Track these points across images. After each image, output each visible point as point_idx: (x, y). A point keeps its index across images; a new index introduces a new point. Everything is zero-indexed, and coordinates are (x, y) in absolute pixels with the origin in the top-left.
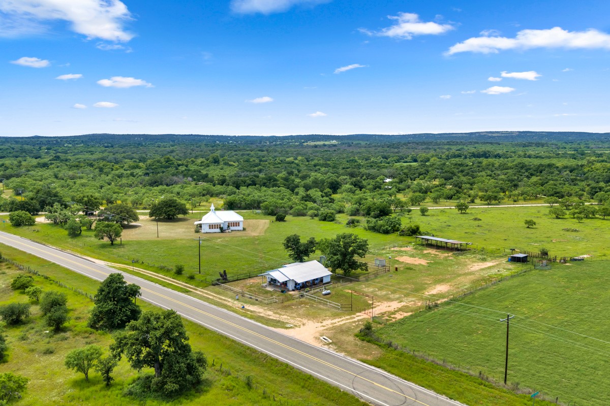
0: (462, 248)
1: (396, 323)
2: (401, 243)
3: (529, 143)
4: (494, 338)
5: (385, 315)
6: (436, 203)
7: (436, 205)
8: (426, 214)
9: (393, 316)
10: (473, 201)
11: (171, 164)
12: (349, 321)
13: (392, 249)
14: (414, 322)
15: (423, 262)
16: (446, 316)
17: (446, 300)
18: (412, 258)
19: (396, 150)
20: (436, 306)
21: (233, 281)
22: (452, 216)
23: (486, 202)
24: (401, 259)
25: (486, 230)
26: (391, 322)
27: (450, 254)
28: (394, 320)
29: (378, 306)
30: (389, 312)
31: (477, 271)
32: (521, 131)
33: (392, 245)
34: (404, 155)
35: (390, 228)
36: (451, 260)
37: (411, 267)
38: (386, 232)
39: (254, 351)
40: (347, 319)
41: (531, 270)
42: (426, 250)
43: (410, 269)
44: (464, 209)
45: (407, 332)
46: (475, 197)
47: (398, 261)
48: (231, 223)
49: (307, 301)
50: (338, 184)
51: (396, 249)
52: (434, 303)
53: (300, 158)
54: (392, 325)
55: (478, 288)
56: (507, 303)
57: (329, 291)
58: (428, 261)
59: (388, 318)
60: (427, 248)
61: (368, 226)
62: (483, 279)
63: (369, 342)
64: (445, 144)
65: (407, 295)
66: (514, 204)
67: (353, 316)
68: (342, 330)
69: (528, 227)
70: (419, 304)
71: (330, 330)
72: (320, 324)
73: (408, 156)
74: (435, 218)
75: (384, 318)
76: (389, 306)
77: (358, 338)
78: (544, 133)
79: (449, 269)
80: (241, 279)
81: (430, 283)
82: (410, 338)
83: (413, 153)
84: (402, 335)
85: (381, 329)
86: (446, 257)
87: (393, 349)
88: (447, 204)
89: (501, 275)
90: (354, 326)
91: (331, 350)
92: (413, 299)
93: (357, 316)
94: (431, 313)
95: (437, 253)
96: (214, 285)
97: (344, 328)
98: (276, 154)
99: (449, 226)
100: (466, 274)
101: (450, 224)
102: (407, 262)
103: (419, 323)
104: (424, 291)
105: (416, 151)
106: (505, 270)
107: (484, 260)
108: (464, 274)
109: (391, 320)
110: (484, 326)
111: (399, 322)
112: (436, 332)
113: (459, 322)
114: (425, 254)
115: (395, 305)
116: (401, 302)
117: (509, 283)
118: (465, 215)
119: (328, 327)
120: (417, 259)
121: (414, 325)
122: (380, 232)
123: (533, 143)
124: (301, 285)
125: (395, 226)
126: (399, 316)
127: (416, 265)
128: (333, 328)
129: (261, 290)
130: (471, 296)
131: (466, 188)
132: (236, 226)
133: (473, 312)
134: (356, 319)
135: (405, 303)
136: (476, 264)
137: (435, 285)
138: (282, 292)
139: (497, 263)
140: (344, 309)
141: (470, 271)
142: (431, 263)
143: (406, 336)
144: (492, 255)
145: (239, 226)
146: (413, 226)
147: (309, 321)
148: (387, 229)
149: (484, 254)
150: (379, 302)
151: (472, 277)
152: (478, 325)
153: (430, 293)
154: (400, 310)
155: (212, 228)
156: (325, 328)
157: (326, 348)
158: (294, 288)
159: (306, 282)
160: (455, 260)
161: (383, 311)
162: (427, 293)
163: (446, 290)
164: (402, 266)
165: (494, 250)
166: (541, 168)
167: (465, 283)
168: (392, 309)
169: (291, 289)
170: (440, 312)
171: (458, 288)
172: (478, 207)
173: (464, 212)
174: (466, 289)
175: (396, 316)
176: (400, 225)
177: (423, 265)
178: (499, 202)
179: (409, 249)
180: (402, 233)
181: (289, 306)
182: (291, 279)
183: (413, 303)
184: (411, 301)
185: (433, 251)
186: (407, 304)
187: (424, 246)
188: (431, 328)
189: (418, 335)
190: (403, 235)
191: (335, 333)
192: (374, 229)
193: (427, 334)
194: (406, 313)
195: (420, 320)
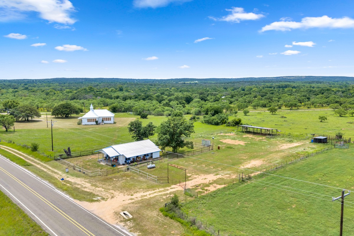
0: (273, 133)
1: (207, 196)
2: (226, 131)
3: (312, 81)
4: (310, 214)
5: (199, 187)
6: (255, 109)
7: (255, 110)
8: (247, 114)
9: (206, 188)
10: (280, 108)
11: (92, 91)
12: (160, 194)
13: (219, 134)
14: (226, 194)
15: (242, 143)
16: (258, 189)
17: (259, 172)
18: (233, 140)
19: (232, 85)
20: (250, 178)
21: (75, 157)
22: (266, 116)
23: (289, 108)
24: (224, 141)
25: (291, 123)
26: (202, 194)
27: (263, 138)
30: (203, 184)
31: (286, 149)
32: (307, 76)
33: (219, 132)
34: (237, 87)
35: (219, 121)
36: (265, 141)
37: (232, 146)
38: (217, 124)
40: (160, 192)
41: (332, 149)
42: (245, 135)
43: (231, 148)
44: (274, 111)
45: (217, 206)
46: (282, 105)
47: (222, 142)
48: (105, 118)
49: (131, 173)
50: (191, 98)
51: (221, 134)
52: (247, 176)
53: (173, 88)
54: (203, 198)
55: (288, 163)
56: (317, 176)
57: (154, 165)
58: (246, 143)
59: (201, 190)
60: (246, 134)
61: (205, 121)
62: (292, 156)
63: (172, 218)
64: (262, 82)
65: (224, 169)
66: (308, 110)
67: (167, 188)
68: (148, 204)
69: (321, 122)
70: (234, 177)
71: (136, 204)
72: (130, 197)
73: (239, 88)
74: (254, 117)
75: (197, 191)
76: (205, 179)
77: (161, 214)
78: (320, 77)
79: (263, 148)
80: (83, 156)
81: (247, 159)
82: (219, 213)
83: (242, 86)
84: (211, 209)
85: (191, 202)
86: (260, 139)
87: (195, 227)
88: (262, 109)
89: (307, 152)
90: (164, 199)
92: (229, 172)
93: (171, 189)
94: (244, 185)
95: (253, 137)
96: (56, 160)
97: (152, 202)
98: (159, 87)
99: (264, 121)
100: (277, 152)
101: (264, 120)
102: (229, 143)
103: (230, 196)
104: (240, 165)
105: (244, 85)
106: (310, 149)
107: (291, 141)
108: (276, 152)
109: (204, 192)
110: (298, 200)
111: (211, 195)
112: (248, 206)
113: (272, 195)
114: (244, 137)
115: (211, 177)
116: (217, 175)
117: (316, 158)
118: (274, 115)
119: (136, 199)
120: (237, 141)
121: (225, 199)
122: (212, 124)
123: (315, 82)
124: (132, 159)
125: (223, 120)
126: (212, 189)
127: (236, 145)
128: (142, 201)
129: (96, 165)
130: (282, 170)
131: (275, 101)
132: (108, 120)
133: (286, 185)
134: (168, 192)
135: (221, 176)
136: (285, 144)
137: (250, 160)
138: (113, 166)
139: (302, 144)
140: (162, 182)
141: (280, 149)
142: (248, 143)
143: (215, 211)
144: (298, 138)
145: (110, 120)
146: (236, 120)
147: (121, 194)
148: (217, 121)
149: (291, 138)
150: (196, 175)
151: (282, 154)
152: (292, 199)
153: (245, 167)
154: (215, 182)
155: (90, 121)
156: (133, 201)
158: (124, 162)
159: (137, 157)
160: (268, 142)
161: (197, 183)
162: (242, 167)
163: (260, 164)
164: (224, 146)
165: (299, 135)
166: (322, 91)
167: (277, 159)
168: (207, 181)
169: (121, 163)
170: (253, 185)
171: (271, 163)
172: (284, 111)
173: (274, 113)
174: (278, 163)
176: (227, 119)
177: (241, 145)
178: (298, 108)
179: (232, 134)
180: (228, 124)
181: (111, 178)
182: (121, 154)
183: (228, 175)
184: (227, 174)
185: (250, 136)
186: (223, 177)
187: (244, 132)
188: (243, 201)
189: (227, 210)
190: (229, 126)
191: (139, 207)
192: (209, 122)
193: (238, 209)
194: (220, 185)
195: (232, 193)
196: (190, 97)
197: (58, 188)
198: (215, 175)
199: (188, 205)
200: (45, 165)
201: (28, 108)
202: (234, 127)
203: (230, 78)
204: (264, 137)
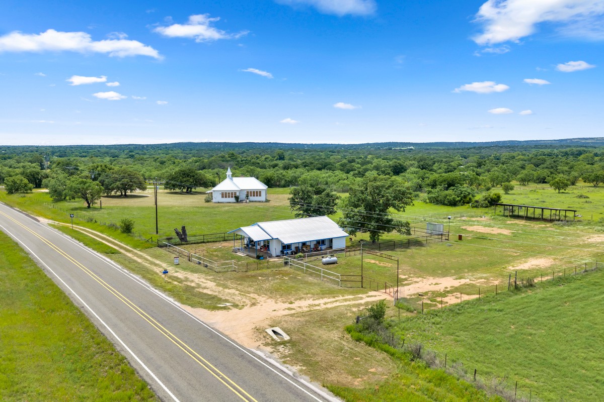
0: (568, 219)
1: (443, 311)
2: (472, 214)
5: (425, 297)
6: (524, 185)
7: (524, 187)
8: (510, 192)
9: (439, 299)
10: (573, 184)
12: (348, 303)
13: (459, 219)
14: (482, 310)
15: (506, 232)
16: (552, 304)
17: (549, 277)
18: (487, 228)
19: (477, 151)
20: (531, 285)
21: (194, 243)
22: (547, 195)
23: (592, 185)
24: (470, 229)
27: (548, 225)
28: (440, 306)
29: (416, 282)
30: (433, 292)
33: (459, 215)
35: (458, 199)
36: (552, 230)
37: (485, 236)
38: (453, 204)
40: (346, 300)
42: (510, 221)
44: (563, 188)
45: (465, 329)
46: (577, 178)
48: (251, 192)
49: (292, 270)
50: (403, 168)
51: (463, 219)
52: (525, 281)
57: (334, 259)
58: (513, 231)
60: (512, 219)
61: (429, 199)
63: (370, 344)
64: (532, 148)
65: (473, 270)
67: (360, 296)
68: (323, 319)
70: (496, 283)
71: (298, 317)
72: (287, 305)
73: (490, 156)
74: (523, 196)
75: (420, 302)
76: (437, 284)
77: (349, 336)
79: (550, 239)
80: (208, 242)
81: (519, 255)
82: (470, 341)
83: (496, 153)
84: (452, 334)
85: (408, 320)
86: (542, 227)
87: (422, 363)
88: (538, 186)
90: (354, 312)
92: (485, 275)
93: (368, 297)
94: (519, 297)
96: (161, 246)
97: (330, 315)
99: (544, 202)
100: (581, 246)
102: (478, 231)
103: (493, 314)
104: (507, 265)
108: (578, 246)
109: (436, 305)
111: (450, 310)
112: (534, 332)
116: (460, 278)
118: (564, 194)
119: (300, 310)
120: (494, 228)
121: (481, 317)
122: (444, 204)
124: (293, 248)
125: (465, 197)
126: (451, 300)
127: (494, 235)
128: (310, 313)
129: (229, 255)
130: (599, 274)
132: (257, 196)
134: (362, 302)
135: (468, 280)
137: (526, 258)
138: (258, 257)
140: (349, 284)
141: (586, 242)
142: (518, 233)
143: (463, 337)
145: (260, 195)
146: (492, 196)
147: (269, 300)
148: (454, 199)
150: (418, 277)
154: (457, 290)
155: (225, 197)
156: (293, 312)
158: (279, 253)
159: (304, 244)
160: (558, 231)
161: (420, 291)
162: (511, 268)
167: (583, 257)
168: (441, 288)
169: (274, 255)
170: (539, 297)
172: (581, 189)
173: (563, 191)
174: (587, 264)
175: (445, 300)
176: (473, 196)
177: (504, 235)
179: (483, 219)
180: (476, 204)
181: (253, 276)
182: (274, 237)
183: (483, 280)
184: (481, 278)
185: (522, 222)
186: (472, 282)
187: (507, 216)
188: (521, 323)
189: (489, 337)
190: (476, 207)
191: (304, 323)
192: (437, 201)
193: (511, 336)
194: (468, 294)
195: (497, 308)
196: (400, 165)
197: (156, 286)
198: (457, 279)
199: (403, 325)
200: (141, 253)
201: (126, 175)
202: (487, 209)
203: (472, 142)
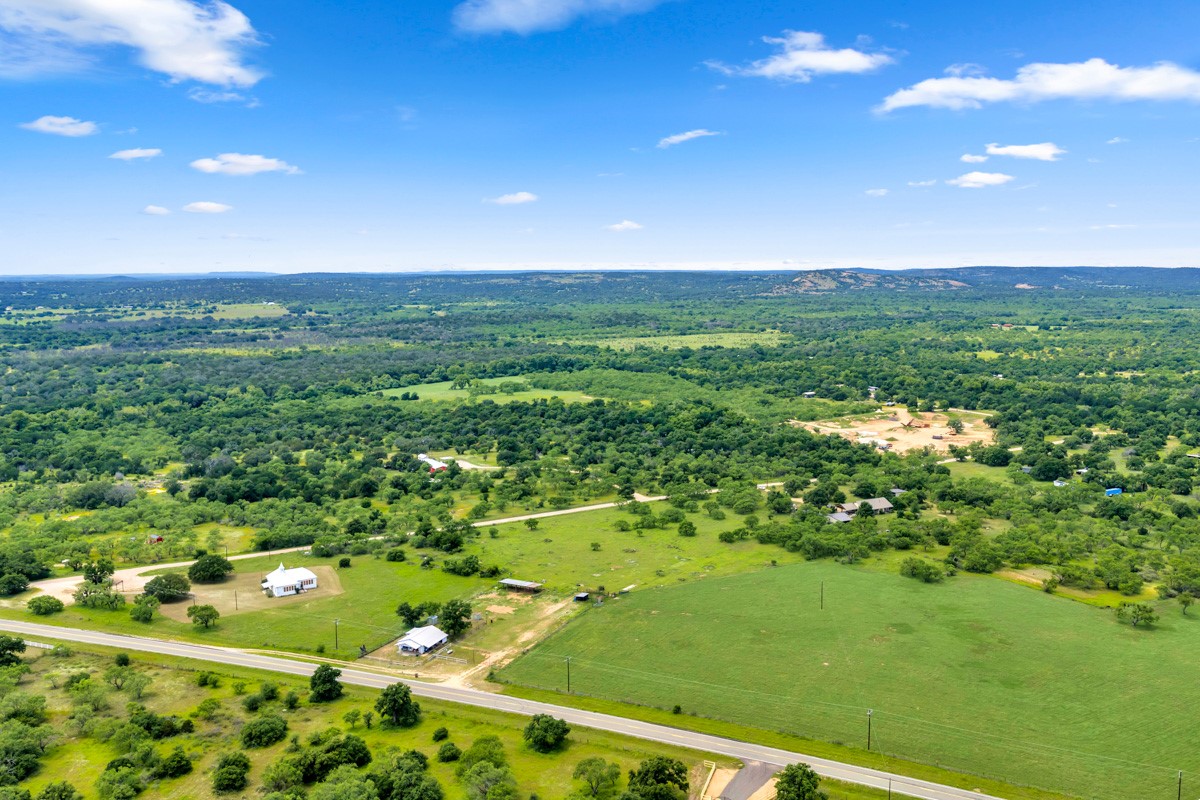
0: (538, 590)
1: (506, 667)
2: (485, 588)
5: (497, 663)
14: (516, 665)
15: (510, 609)
17: (533, 645)
18: (499, 607)
20: (528, 651)
24: (492, 609)
26: (502, 667)
28: (504, 665)
31: (551, 615)
37: (502, 616)
39: (432, 699)
41: (593, 608)
42: (508, 595)
43: (502, 619)
47: (490, 611)
51: (483, 597)
52: (525, 649)
54: (504, 669)
55: (553, 632)
60: (509, 592)
62: (557, 623)
79: (531, 615)
85: (499, 673)
86: (526, 601)
89: (569, 616)
91: (475, 690)
92: (511, 647)
94: (526, 657)
95: (518, 598)
100: (544, 619)
102: (497, 612)
103: (519, 665)
104: (517, 639)
106: (571, 611)
107: (557, 601)
108: (542, 619)
111: (508, 667)
114: (509, 600)
117: (573, 624)
120: (503, 607)
121: (517, 667)
126: (506, 662)
127: (505, 615)
130: (551, 640)
136: (550, 607)
137: (523, 633)
139: (567, 603)
141: (546, 615)
142: (516, 610)
143: (515, 675)
144: (562, 597)
151: (547, 622)
153: (522, 641)
157: (471, 690)
160: (534, 604)
162: (519, 641)
163: (532, 636)
164: (495, 616)
167: (544, 626)
171: (540, 633)
174: (545, 633)
175: (504, 662)
177: (510, 614)
179: (494, 595)
185: (515, 596)
187: (506, 588)
204: (529, 597)
